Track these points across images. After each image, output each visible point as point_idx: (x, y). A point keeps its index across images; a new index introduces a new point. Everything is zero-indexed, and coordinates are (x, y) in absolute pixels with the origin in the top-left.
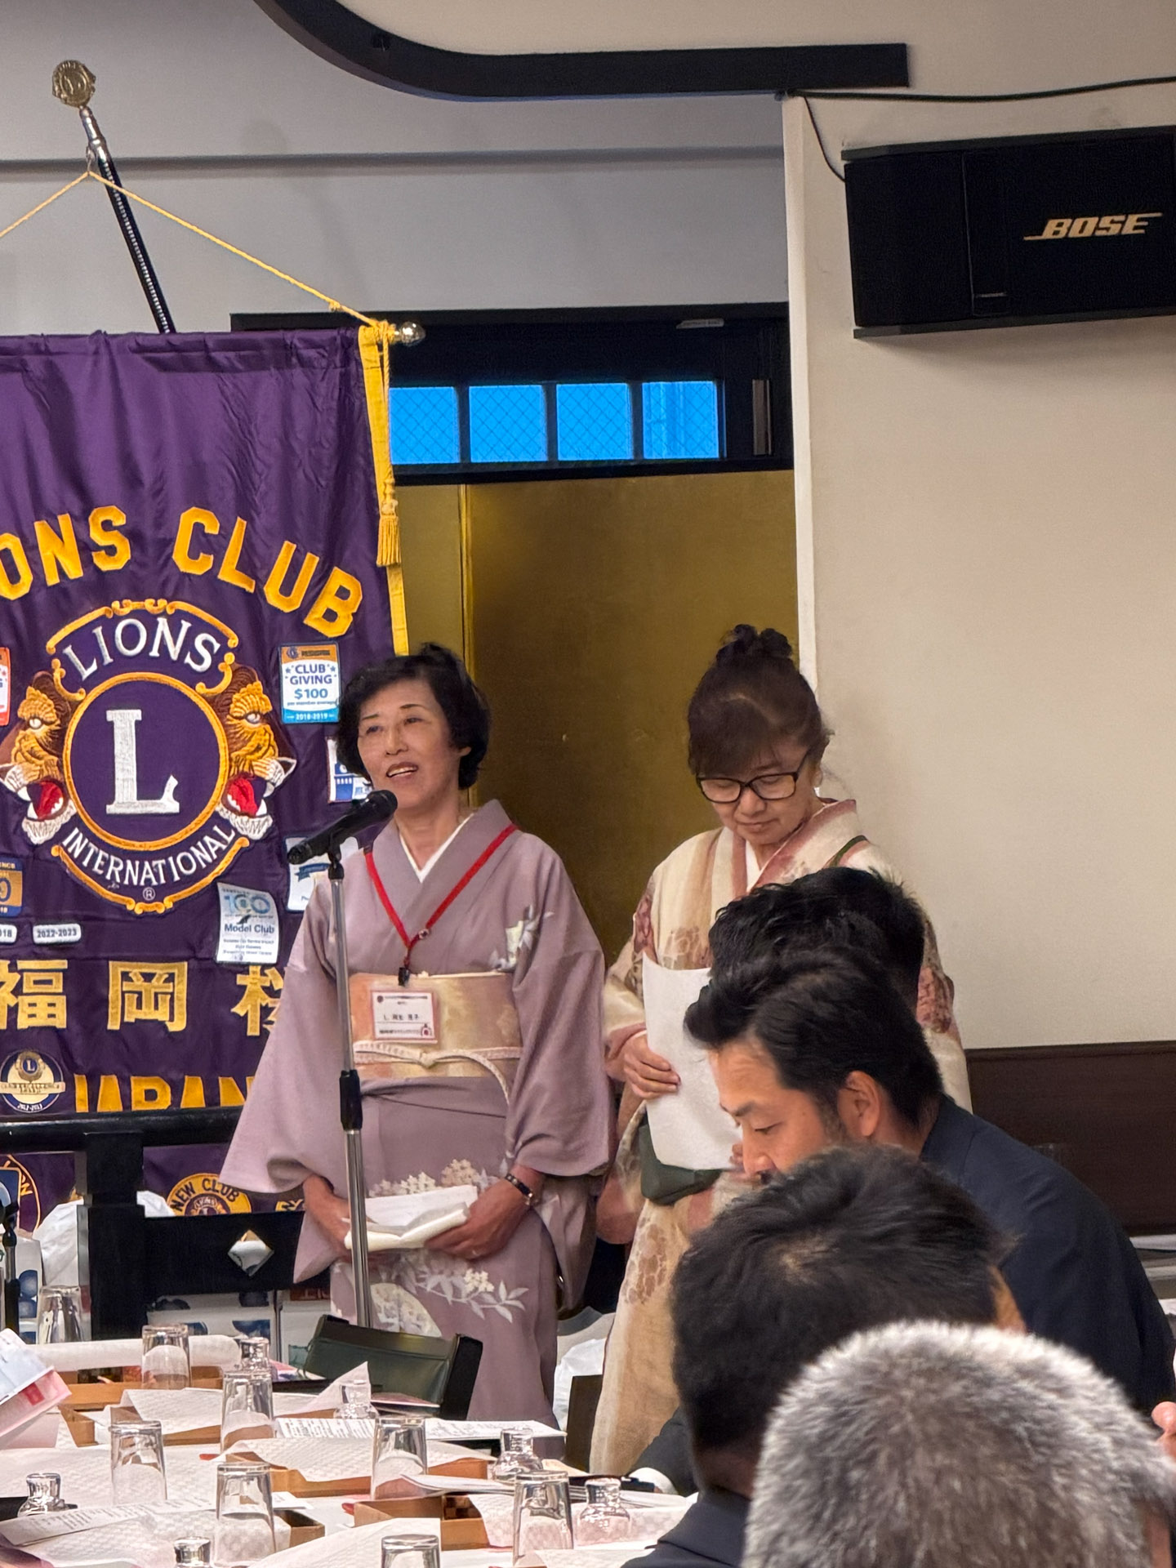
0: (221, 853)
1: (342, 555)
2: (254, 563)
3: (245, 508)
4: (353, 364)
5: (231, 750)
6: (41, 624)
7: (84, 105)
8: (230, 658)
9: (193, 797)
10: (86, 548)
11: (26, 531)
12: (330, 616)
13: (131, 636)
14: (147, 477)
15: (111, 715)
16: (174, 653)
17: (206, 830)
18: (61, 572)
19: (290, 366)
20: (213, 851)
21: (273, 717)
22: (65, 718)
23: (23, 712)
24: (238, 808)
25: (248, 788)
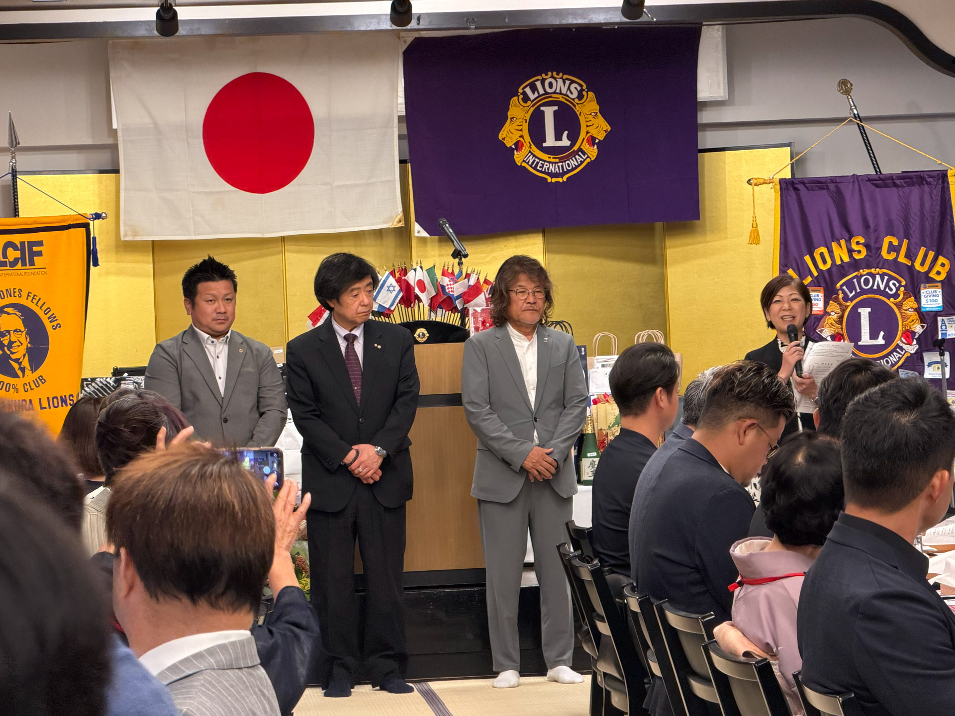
0: (900, 358)
1: (942, 250)
2: (910, 255)
3: (907, 236)
4: (946, 183)
5: (903, 322)
6: (835, 279)
7: (849, 94)
8: (902, 289)
9: (889, 339)
10: (850, 251)
11: (829, 245)
12: (938, 273)
13: (867, 282)
14: (872, 225)
15: (860, 310)
16: (882, 287)
17: (894, 350)
18: (842, 260)
19: (923, 184)
20: (897, 357)
21: (918, 310)
22: (843, 311)
23: (828, 310)
24: (906, 342)
25: (909, 335)
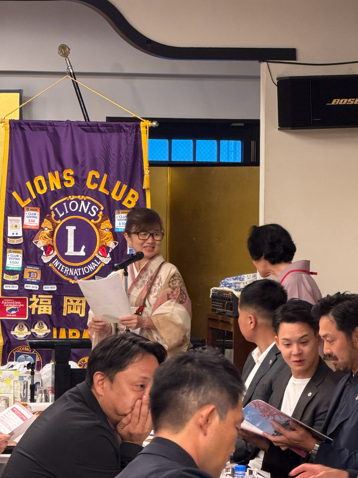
0: (96, 267)
1: (133, 185)
2: (109, 187)
3: (107, 171)
4: (139, 132)
5: (100, 239)
6: (49, 201)
7: (67, 57)
8: (101, 213)
9: (89, 252)
10: (62, 181)
11: (46, 175)
12: (129, 202)
13: (74, 206)
14: (80, 162)
15: (67, 228)
16: (85, 211)
17: (92, 261)
18: (55, 187)
19: (121, 132)
20: (94, 267)
21: (112, 230)
22: (54, 228)
23: (43, 226)
24: (102, 255)
25: (105, 249)
